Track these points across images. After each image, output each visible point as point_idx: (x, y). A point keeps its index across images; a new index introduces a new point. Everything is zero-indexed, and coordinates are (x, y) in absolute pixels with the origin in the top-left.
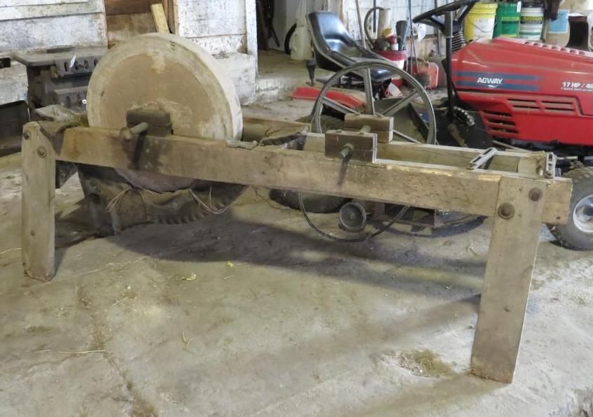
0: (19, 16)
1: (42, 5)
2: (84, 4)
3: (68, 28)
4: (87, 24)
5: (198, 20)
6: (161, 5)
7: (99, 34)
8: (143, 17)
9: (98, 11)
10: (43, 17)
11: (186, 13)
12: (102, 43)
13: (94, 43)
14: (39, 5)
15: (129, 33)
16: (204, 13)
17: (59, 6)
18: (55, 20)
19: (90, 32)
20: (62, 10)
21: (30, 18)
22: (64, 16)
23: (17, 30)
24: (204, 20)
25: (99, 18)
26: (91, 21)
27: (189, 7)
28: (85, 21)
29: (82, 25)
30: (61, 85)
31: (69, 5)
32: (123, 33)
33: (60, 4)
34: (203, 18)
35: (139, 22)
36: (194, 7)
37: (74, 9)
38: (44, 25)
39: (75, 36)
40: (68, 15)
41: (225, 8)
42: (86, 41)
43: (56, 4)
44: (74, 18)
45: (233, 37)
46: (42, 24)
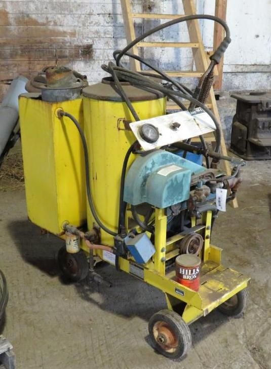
0: (229, 71)
1: (243, 65)
10: (242, 72)
14: (241, 65)
17: (252, 66)
18: (248, 75)
19: (266, 83)
20: (253, 69)
21: (235, 72)
22: (253, 72)
23: (227, 78)
26: (268, 77)
30: (261, 115)
33: (253, 65)
37: (260, 69)
38: (242, 77)
43: (251, 65)
44: (259, 74)
46: (241, 76)
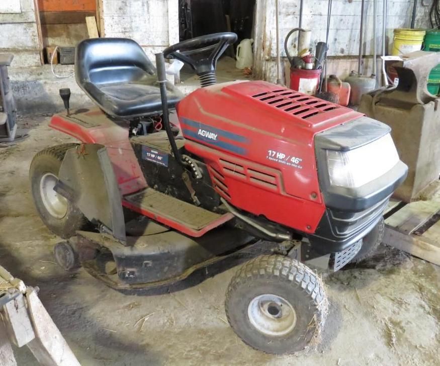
2: (18, 15)
3: (6, 34)
4: (22, 31)
5: (122, 32)
6: (94, 17)
7: (33, 40)
8: (79, 26)
9: (30, 21)
11: (112, 26)
12: (35, 48)
13: (28, 47)
15: (66, 39)
16: (129, 26)
24: (129, 32)
25: (32, 26)
27: (114, 20)
28: (20, 29)
29: (18, 32)
31: (5, 15)
32: (61, 39)
34: (127, 30)
35: (76, 30)
36: (119, 21)
39: (12, 40)
40: (5, 23)
41: (149, 23)
42: (21, 45)
45: (157, 48)
